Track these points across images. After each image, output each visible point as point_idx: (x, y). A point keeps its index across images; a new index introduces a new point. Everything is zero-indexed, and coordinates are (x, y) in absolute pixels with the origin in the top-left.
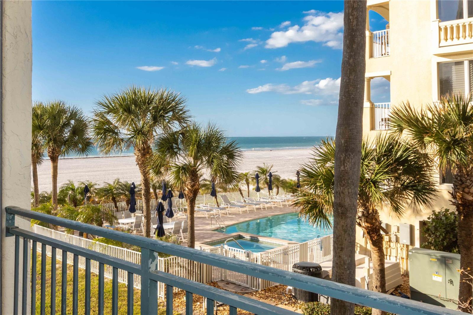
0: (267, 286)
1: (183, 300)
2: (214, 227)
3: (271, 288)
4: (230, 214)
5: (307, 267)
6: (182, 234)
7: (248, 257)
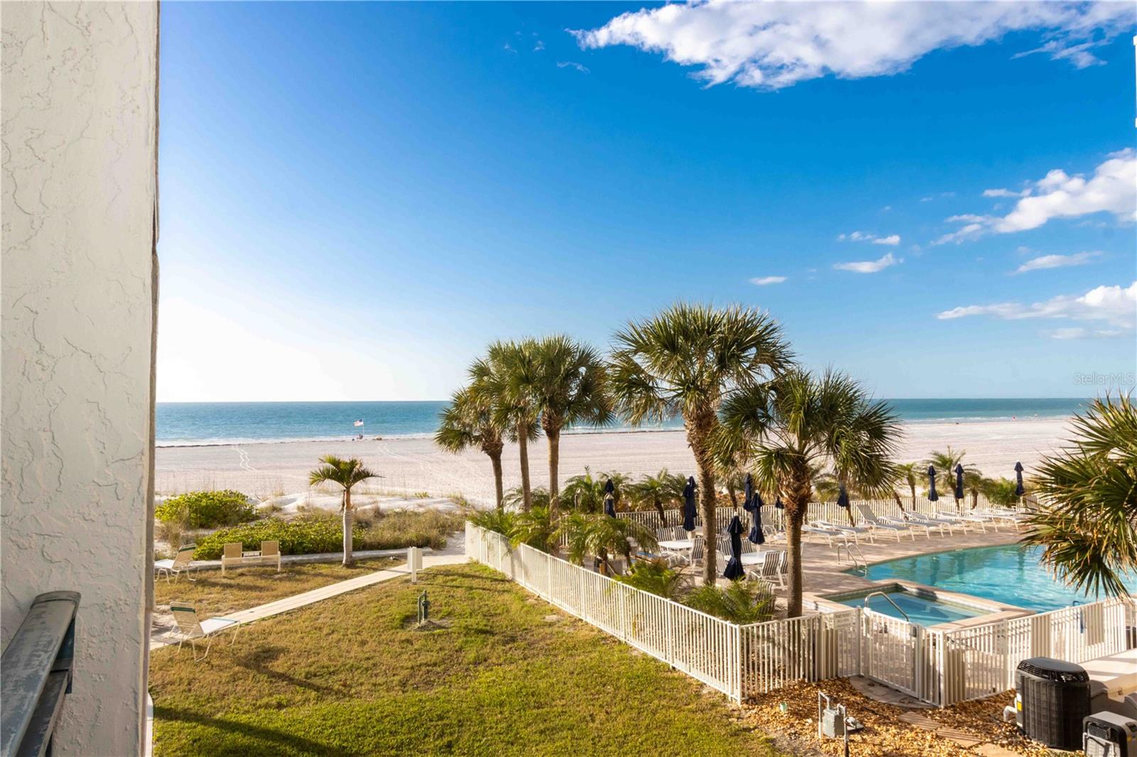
0: (959, 700)
1: (777, 710)
2: (843, 564)
3: (967, 705)
4: (875, 541)
5: (1052, 671)
6: (780, 576)
7: (915, 636)
